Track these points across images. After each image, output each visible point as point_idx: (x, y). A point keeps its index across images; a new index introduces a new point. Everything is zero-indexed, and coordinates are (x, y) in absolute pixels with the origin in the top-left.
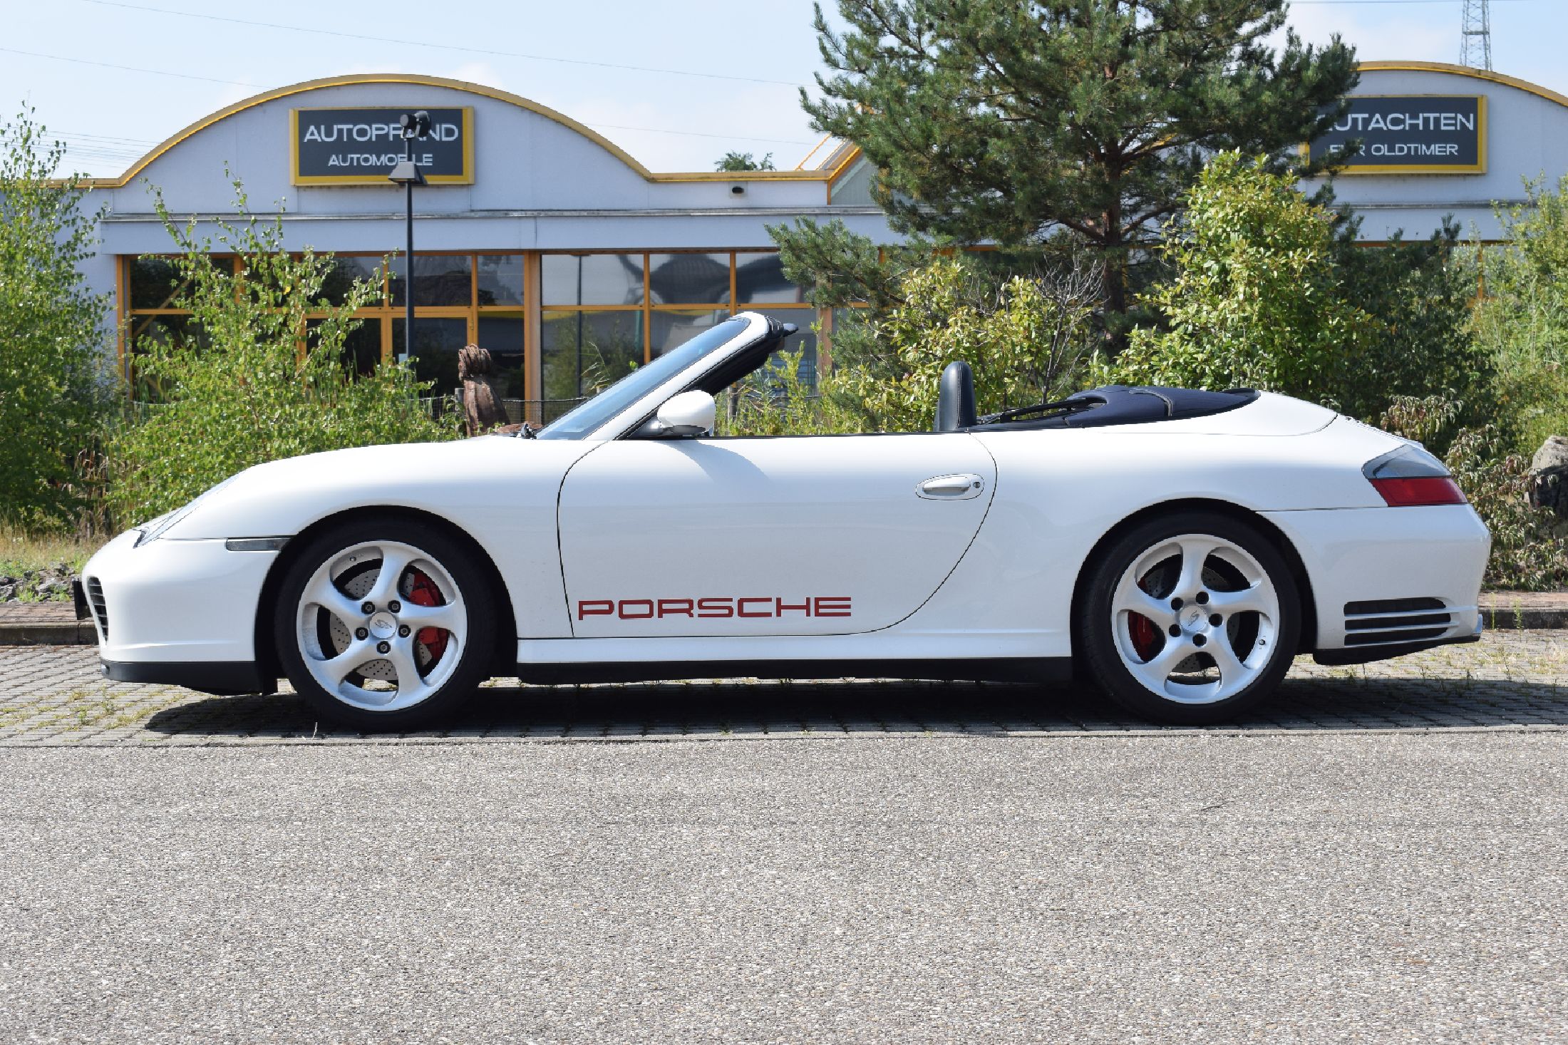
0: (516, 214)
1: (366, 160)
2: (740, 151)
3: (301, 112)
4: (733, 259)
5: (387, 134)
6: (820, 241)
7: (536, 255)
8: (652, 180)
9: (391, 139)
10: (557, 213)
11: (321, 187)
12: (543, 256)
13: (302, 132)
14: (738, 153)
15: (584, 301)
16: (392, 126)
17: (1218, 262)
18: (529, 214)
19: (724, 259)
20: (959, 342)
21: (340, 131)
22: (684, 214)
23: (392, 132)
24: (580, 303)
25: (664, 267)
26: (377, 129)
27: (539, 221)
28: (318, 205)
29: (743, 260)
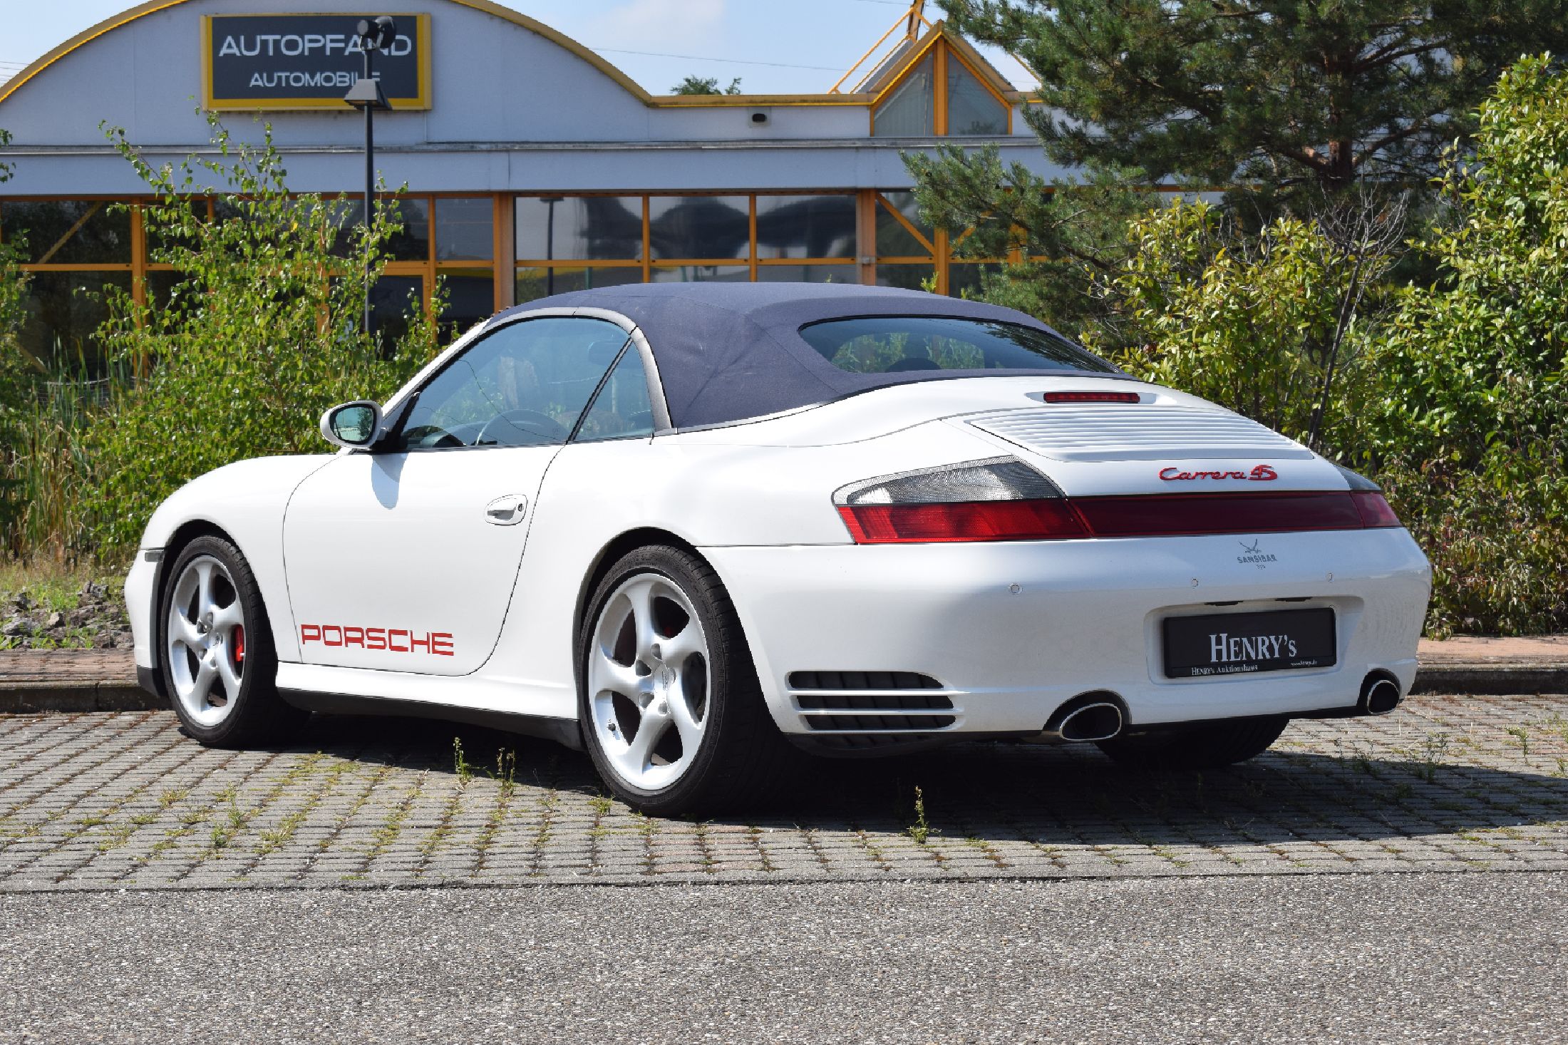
0: (484, 147)
1: (297, 79)
2: (702, 76)
3: (214, 19)
4: (753, 204)
5: (324, 46)
6: (968, 172)
7: (508, 198)
8: (652, 104)
9: (328, 53)
10: (536, 146)
11: (240, 113)
12: (519, 200)
13: (217, 44)
14: (699, 78)
15: (555, 257)
16: (329, 37)
17: (1524, 198)
18: (500, 146)
19: (740, 204)
20: (1223, 305)
21: (264, 43)
22: (694, 147)
23: (329, 45)
24: (550, 257)
25: (669, 214)
26: (311, 41)
27: (512, 154)
28: (246, 135)
29: (765, 205)
